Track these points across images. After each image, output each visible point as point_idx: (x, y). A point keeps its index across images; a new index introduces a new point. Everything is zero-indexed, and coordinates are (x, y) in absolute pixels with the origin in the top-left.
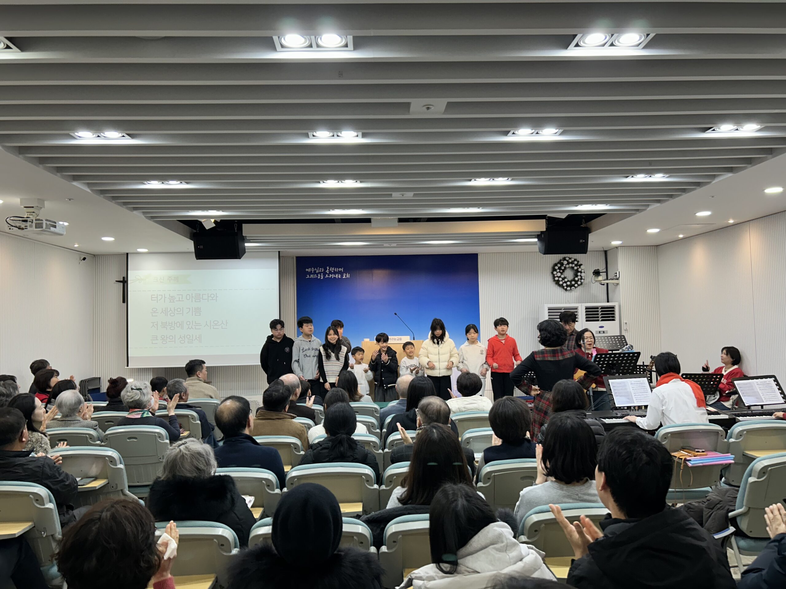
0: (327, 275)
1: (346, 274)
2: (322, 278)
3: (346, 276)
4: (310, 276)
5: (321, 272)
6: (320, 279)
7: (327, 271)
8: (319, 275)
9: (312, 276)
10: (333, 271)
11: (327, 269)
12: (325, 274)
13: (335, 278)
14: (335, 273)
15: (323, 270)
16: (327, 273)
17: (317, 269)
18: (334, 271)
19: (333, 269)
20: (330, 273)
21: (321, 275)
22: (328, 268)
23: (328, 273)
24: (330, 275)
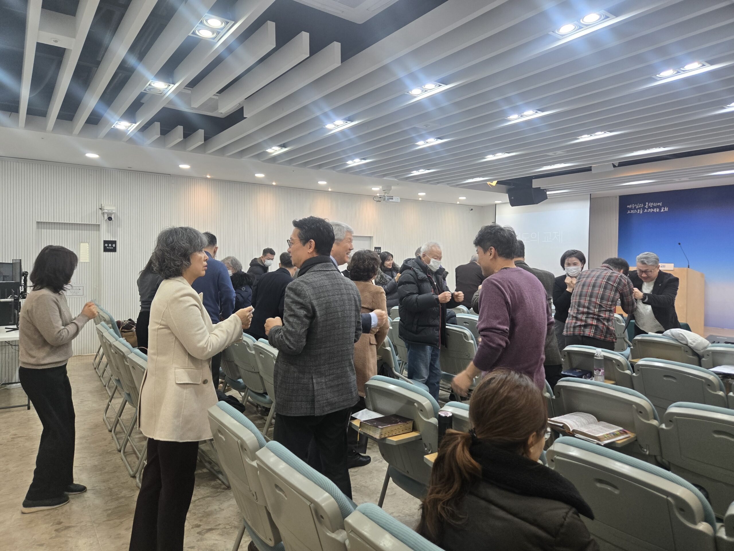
0: (646, 210)
1: (664, 208)
2: (641, 213)
4: (630, 212)
5: (641, 208)
6: (639, 213)
7: (646, 206)
8: (639, 210)
9: (632, 211)
10: (651, 206)
12: (644, 208)
13: (653, 212)
14: (653, 207)
15: (643, 205)
16: (646, 208)
17: (638, 205)
19: (652, 204)
20: (649, 207)
21: (640, 210)
22: (647, 203)
23: (647, 207)
24: (649, 210)
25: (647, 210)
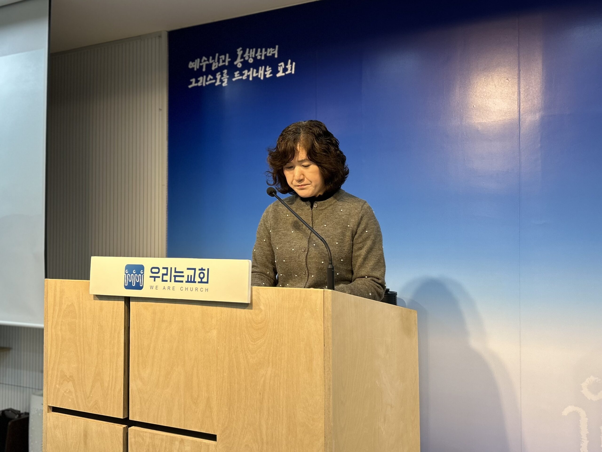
0: (236, 74)
1: (286, 64)
2: (224, 84)
3: (285, 70)
4: (197, 81)
5: (224, 67)
6: (221, 87)
7: (239, 61)
8: (219, 77)
9: (201, 81)
10: (251, 61)
11: (237, 55)
12: (231, 69)
13: (256, 78)
14: (257, 64)
15: (228, 60)
16: (236, 69)
17: (214, 58)
18: (255, 58)
19: (253, 53)
20: (246, 66)
21: (223, 75)
22: (240, 51)
23: (240, 66)
24: (246, 72)
25: (242, 74)
